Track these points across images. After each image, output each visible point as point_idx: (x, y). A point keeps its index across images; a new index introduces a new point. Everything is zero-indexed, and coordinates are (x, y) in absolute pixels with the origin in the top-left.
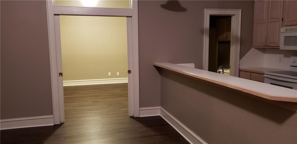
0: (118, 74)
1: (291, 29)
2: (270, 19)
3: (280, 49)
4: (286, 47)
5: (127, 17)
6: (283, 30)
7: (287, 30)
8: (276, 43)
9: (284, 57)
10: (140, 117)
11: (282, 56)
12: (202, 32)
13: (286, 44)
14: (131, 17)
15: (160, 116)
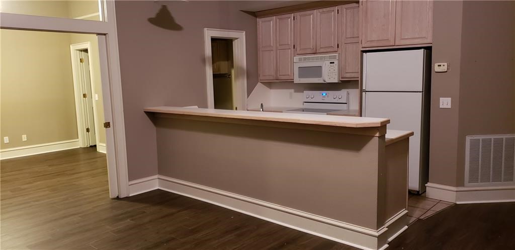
0: (24, 138)
1: (305, 59)
2: (279, 45)
3: (295, 82)
4: (301, 79)
5: (98, 34)
6: (296, 59)
7: (300, 59)
8: (289, 75)
9: (295, 92)
10: (130, 195)
11: (292, 90)
12: (204, 61)
13: (300, 76)
14: (105, 34)
15: (158, 189)
